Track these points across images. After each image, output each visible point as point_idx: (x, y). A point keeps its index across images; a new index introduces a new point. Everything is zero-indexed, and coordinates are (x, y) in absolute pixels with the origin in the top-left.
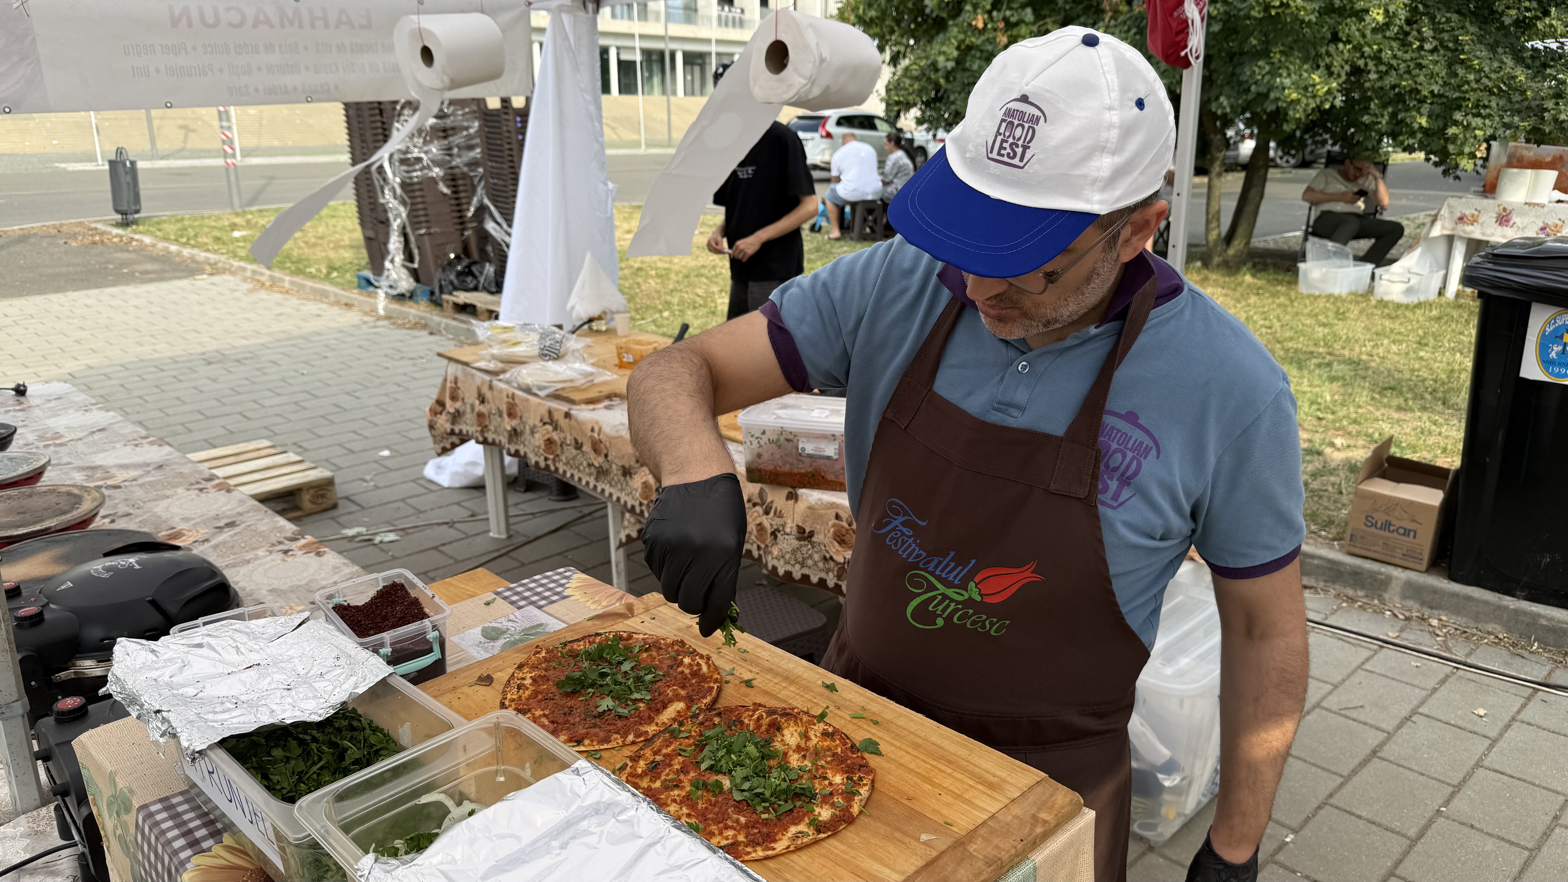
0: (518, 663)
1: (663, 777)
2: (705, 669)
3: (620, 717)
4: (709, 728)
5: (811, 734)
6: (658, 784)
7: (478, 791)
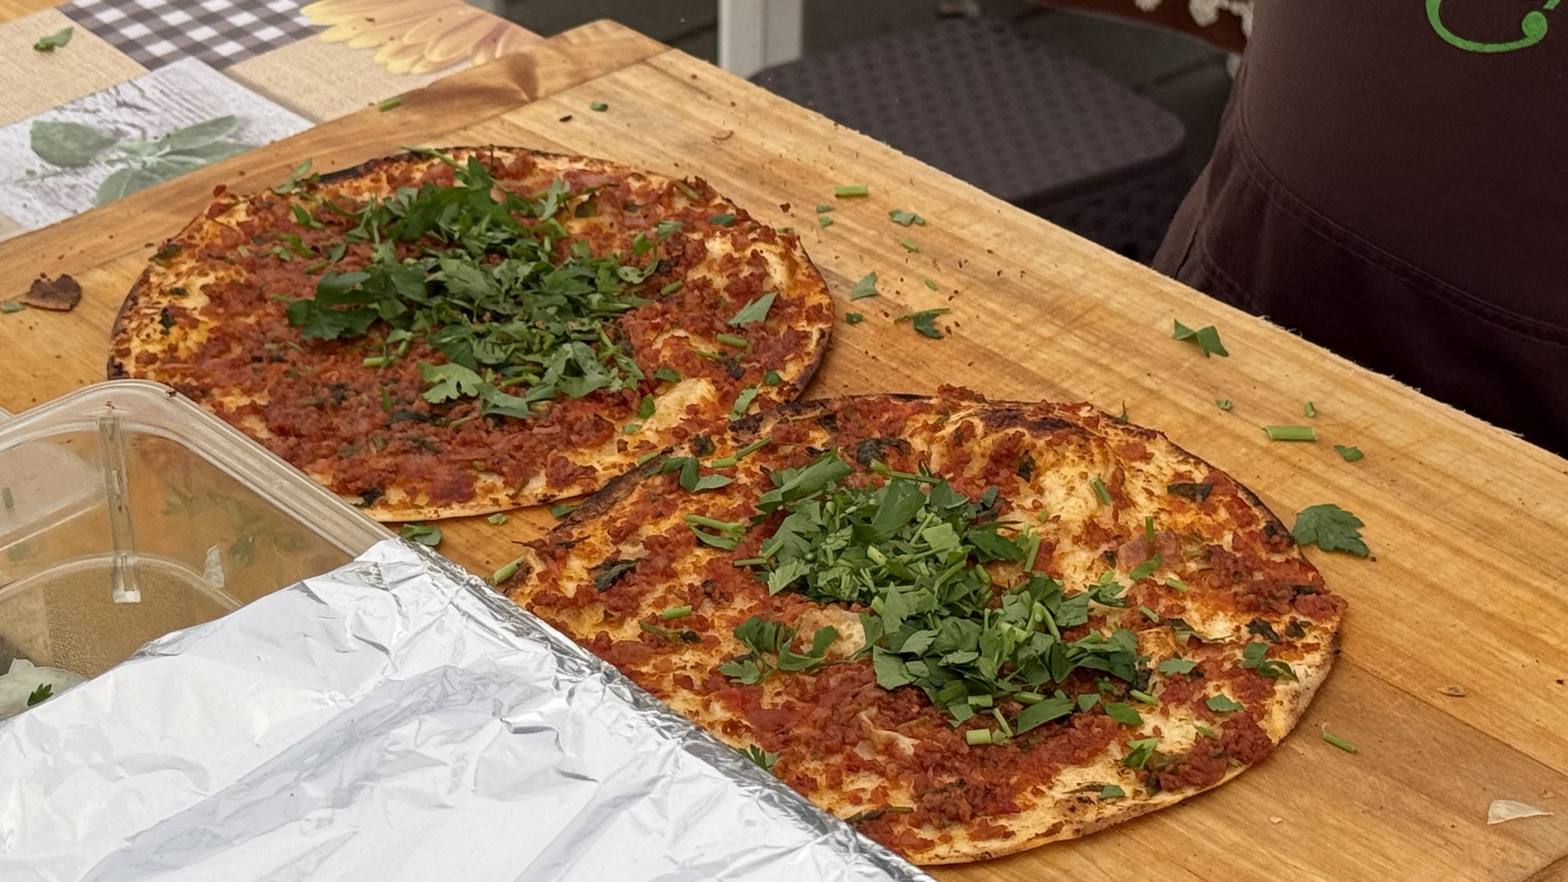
0: (159, 241)
1: (646, 611)
2: (778, 273)
3: (501, 420)
4: (794, 463)
5: (1135, 488)
6: (630, 631)
7: (56, 633)
